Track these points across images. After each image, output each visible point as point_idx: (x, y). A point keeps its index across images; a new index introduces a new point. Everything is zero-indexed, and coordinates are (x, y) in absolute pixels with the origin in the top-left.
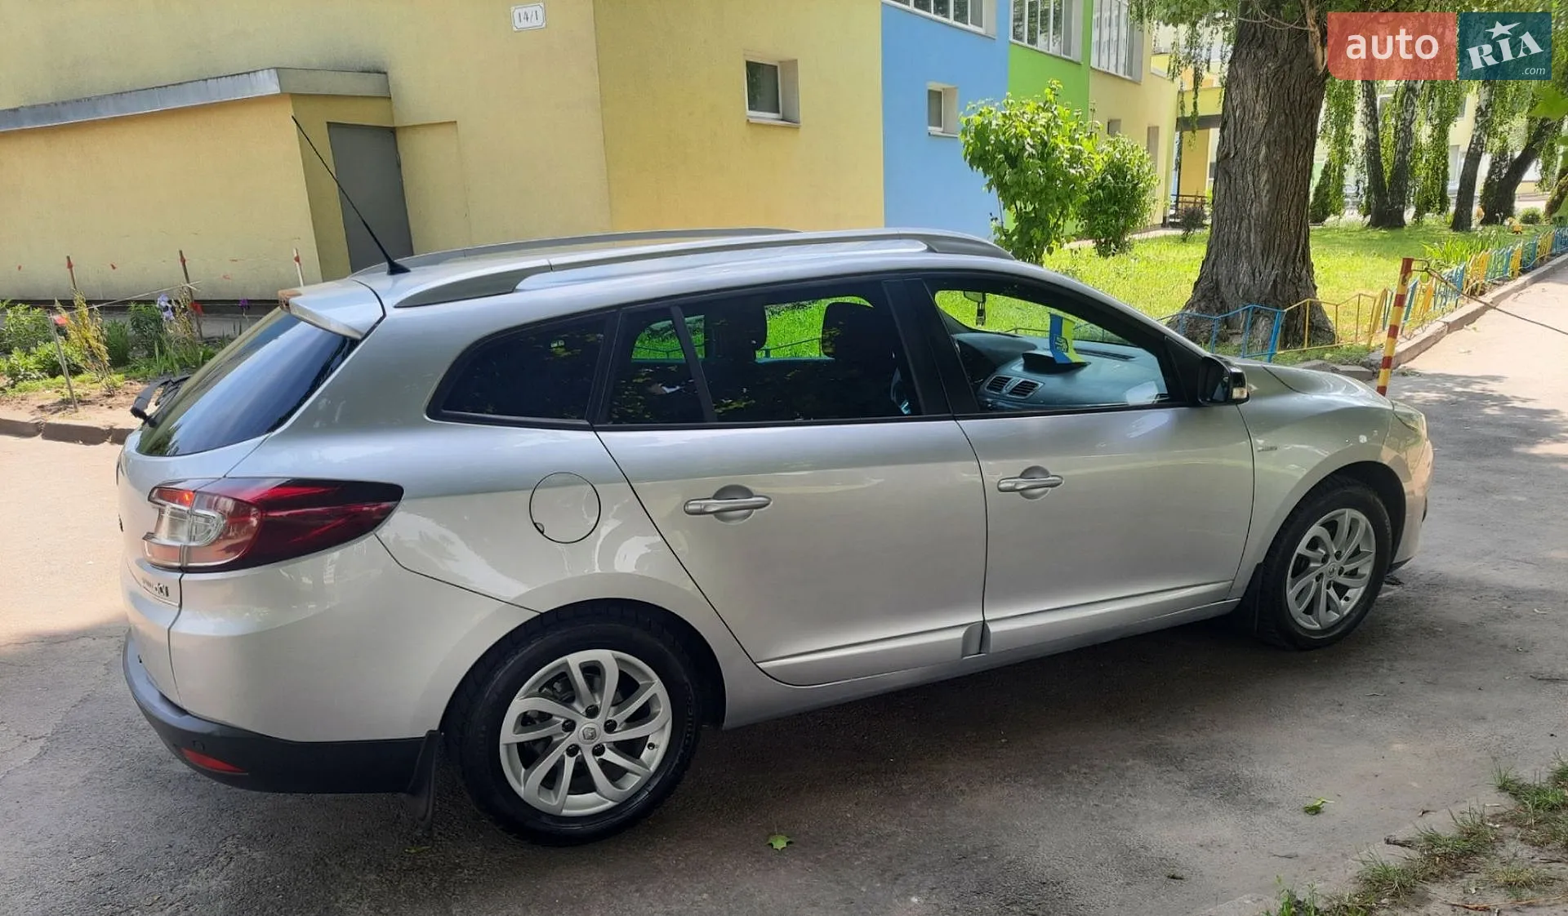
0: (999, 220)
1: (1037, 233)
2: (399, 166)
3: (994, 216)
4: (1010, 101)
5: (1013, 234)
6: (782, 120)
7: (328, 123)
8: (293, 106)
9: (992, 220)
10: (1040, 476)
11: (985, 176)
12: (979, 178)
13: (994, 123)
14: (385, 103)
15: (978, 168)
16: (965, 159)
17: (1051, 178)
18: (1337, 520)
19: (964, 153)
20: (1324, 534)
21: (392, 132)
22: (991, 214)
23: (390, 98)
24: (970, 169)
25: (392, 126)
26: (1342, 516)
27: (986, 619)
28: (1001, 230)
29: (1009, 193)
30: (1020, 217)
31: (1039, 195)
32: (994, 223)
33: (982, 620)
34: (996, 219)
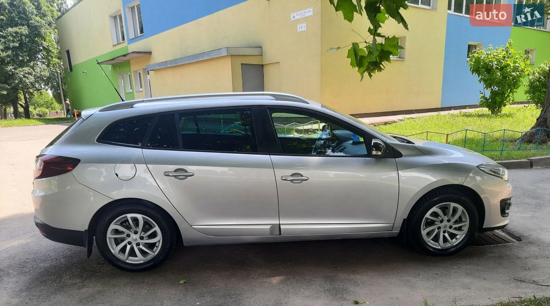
0: (484, 94)
1: (498, 99)
2: (263, 77)
3: (482, 92)
4: (490, 48)
5: (489, 99)
6: (399, 58)
7: (241, 64)
8: (231, 59)
9: (480, 93)
10: (299, 176)
11: (479, 77)
12: (476, 77)
13: (483, 56)
14: (260, 57)
15: (476, 73)
16: (470, 70)
17: (505, 78)
18: (448, 206)
19: (470, 68)
20: (440, 212)
21: (262, 66)
22: (480, 91)
23: (262, 55)
24: (472, 74)
25: (262, 64)
26: (449, 205)
27: (280, 223)
28: (484, 97)
29: (488, 83)
30: (492, 92)
31: (499, 84)
32: (481, 95)
33: (279, 223)
34: (482, 93)
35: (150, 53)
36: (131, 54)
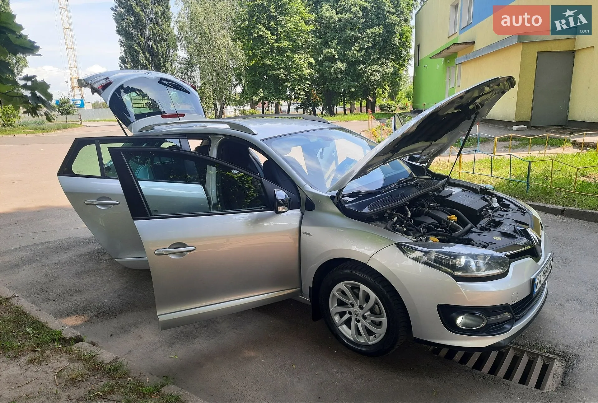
7: (538, 52)
8: (522, 47)
14: (571, 41)
21: (573, 53)
23: (575, 38)
25: (572, 50)
35: (473, 43)
36: (452, 47)
